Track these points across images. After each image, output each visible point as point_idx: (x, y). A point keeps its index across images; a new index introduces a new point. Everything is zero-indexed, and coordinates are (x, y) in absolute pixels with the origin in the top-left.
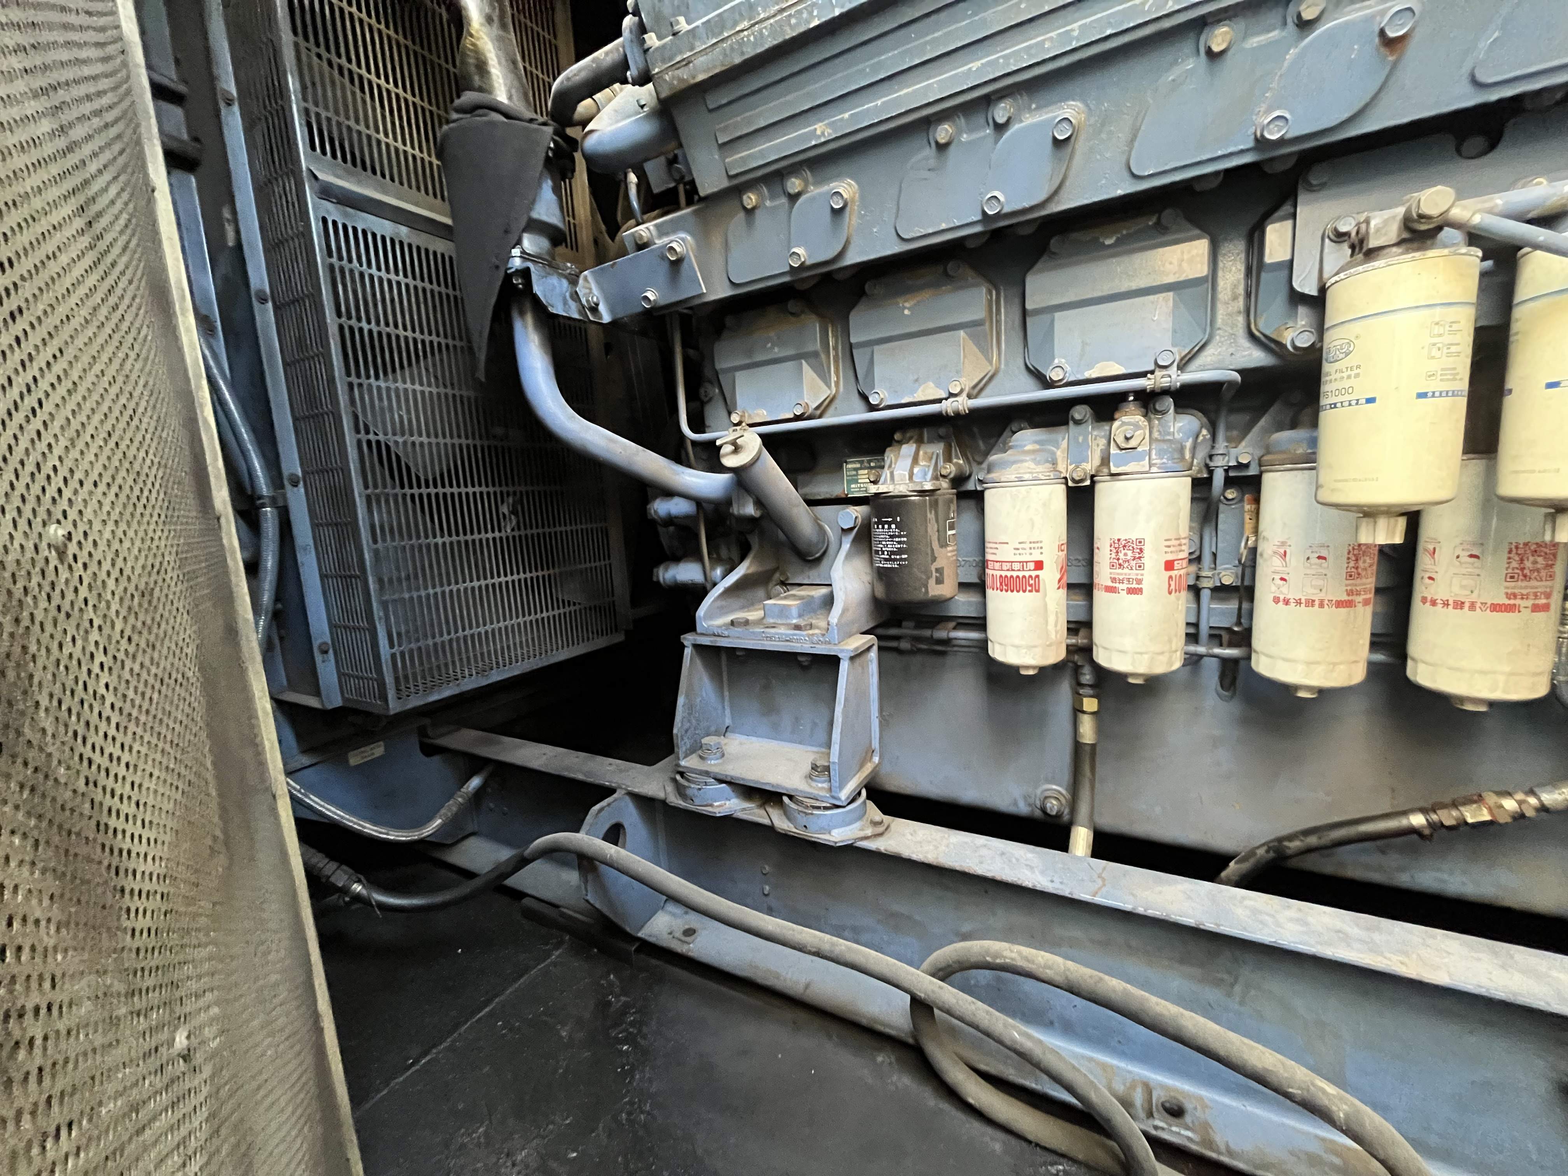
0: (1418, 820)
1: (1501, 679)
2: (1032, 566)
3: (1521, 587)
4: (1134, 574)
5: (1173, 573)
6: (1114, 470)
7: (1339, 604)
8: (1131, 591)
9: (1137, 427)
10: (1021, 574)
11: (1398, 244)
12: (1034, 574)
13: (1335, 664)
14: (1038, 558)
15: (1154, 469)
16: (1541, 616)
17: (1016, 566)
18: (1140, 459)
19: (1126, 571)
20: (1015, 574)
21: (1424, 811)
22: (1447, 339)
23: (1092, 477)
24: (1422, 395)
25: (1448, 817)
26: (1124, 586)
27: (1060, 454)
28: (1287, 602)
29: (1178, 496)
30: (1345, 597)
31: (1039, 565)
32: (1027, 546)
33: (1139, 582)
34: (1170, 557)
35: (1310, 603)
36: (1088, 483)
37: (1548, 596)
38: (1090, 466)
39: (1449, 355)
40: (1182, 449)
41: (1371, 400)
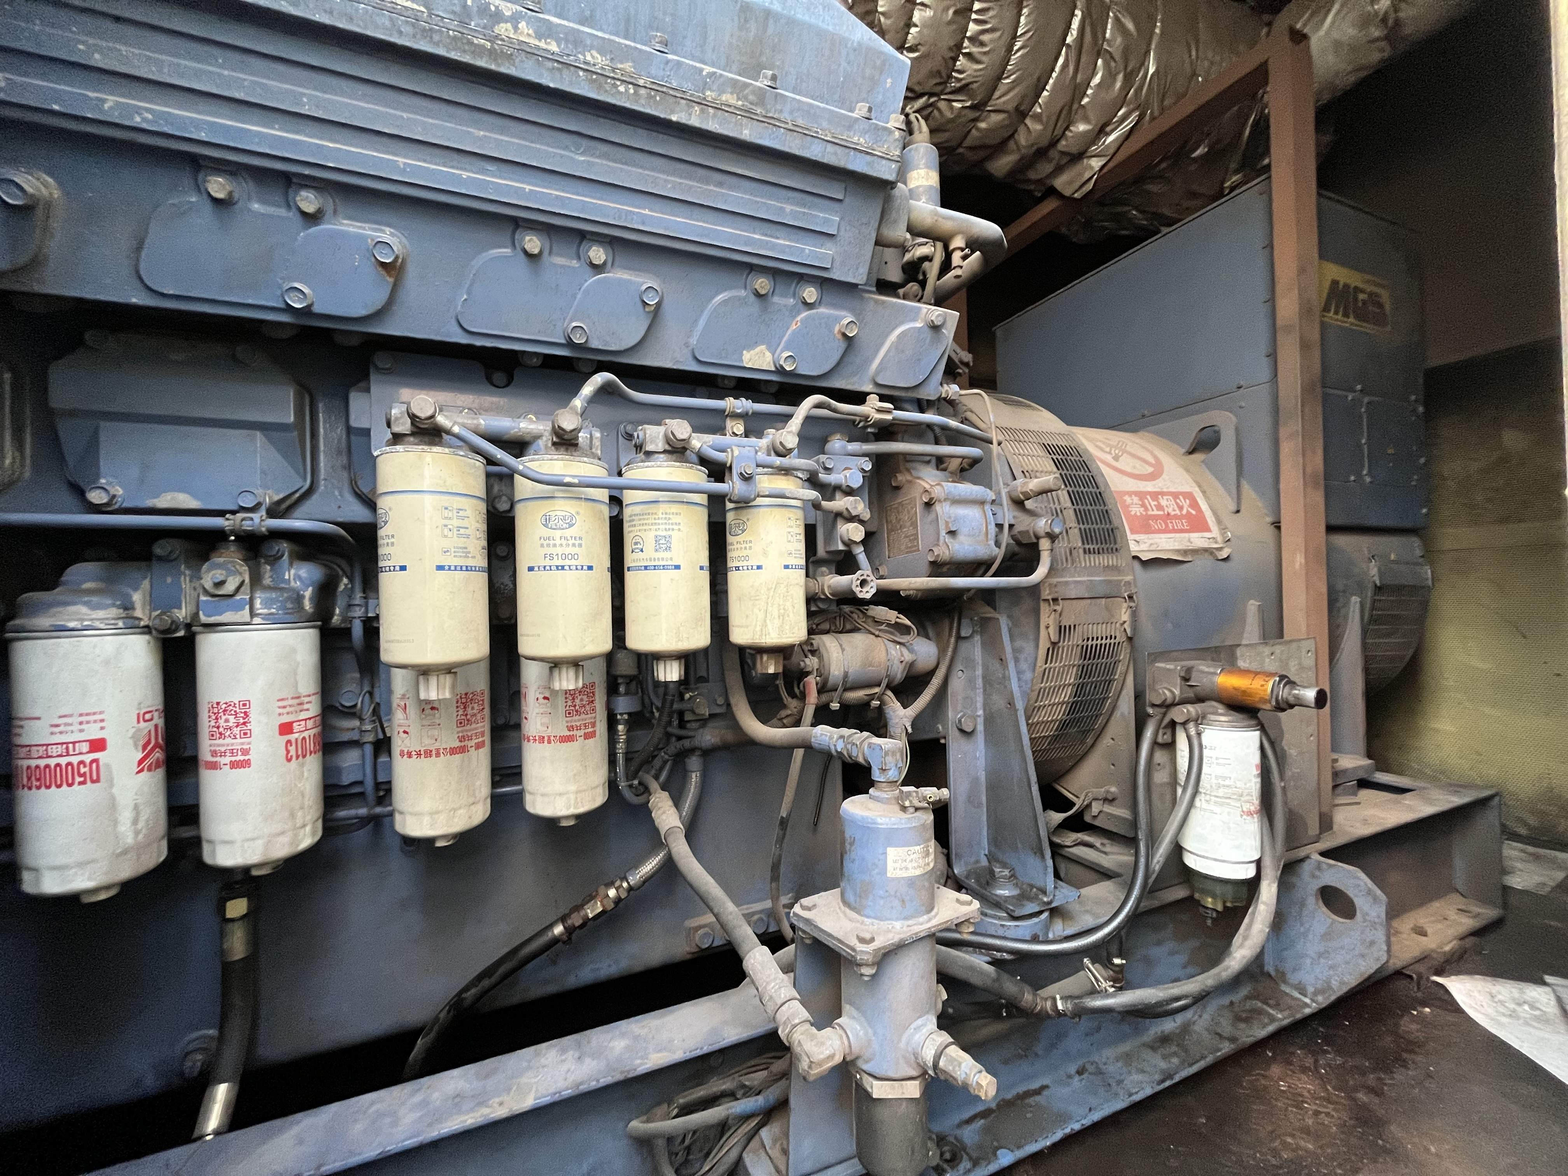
0: (558, 929)
1: (572, 796)
2: (85, 747)
3: (577, 720)
4: (238, 743)
5: (293, 737)
6: (203, 619)
7: (453, 751)
8: (234, 765)
9: (230, 573)
10: (63, 761)
11: (412, 434)
12: (88, 758)
13: (455, 810)
14: (96, 735)
15: (257, 620)
16: (591, 741)
17: (54, 750)
18: (239, 608)
19: (228, 741)
20: (52, 762)
21: (563, 919)
22: (456, 522)
23: (188, 626)
24: (440, 568)
25: (576, 920)
26: (227, 760)
27: (137, 597)
28: (410, 755)
29: (294, 651)
30: (457, 744)
31: (98, 745)
32: (76, 720)
33: (246, 752)
34: (286, 719)
35: (428, 754)
36: (181, 633)
37: (594, 725)
38: (182, 614)
39: (460, 536)
40: (298, 599)
41: (403, 568)
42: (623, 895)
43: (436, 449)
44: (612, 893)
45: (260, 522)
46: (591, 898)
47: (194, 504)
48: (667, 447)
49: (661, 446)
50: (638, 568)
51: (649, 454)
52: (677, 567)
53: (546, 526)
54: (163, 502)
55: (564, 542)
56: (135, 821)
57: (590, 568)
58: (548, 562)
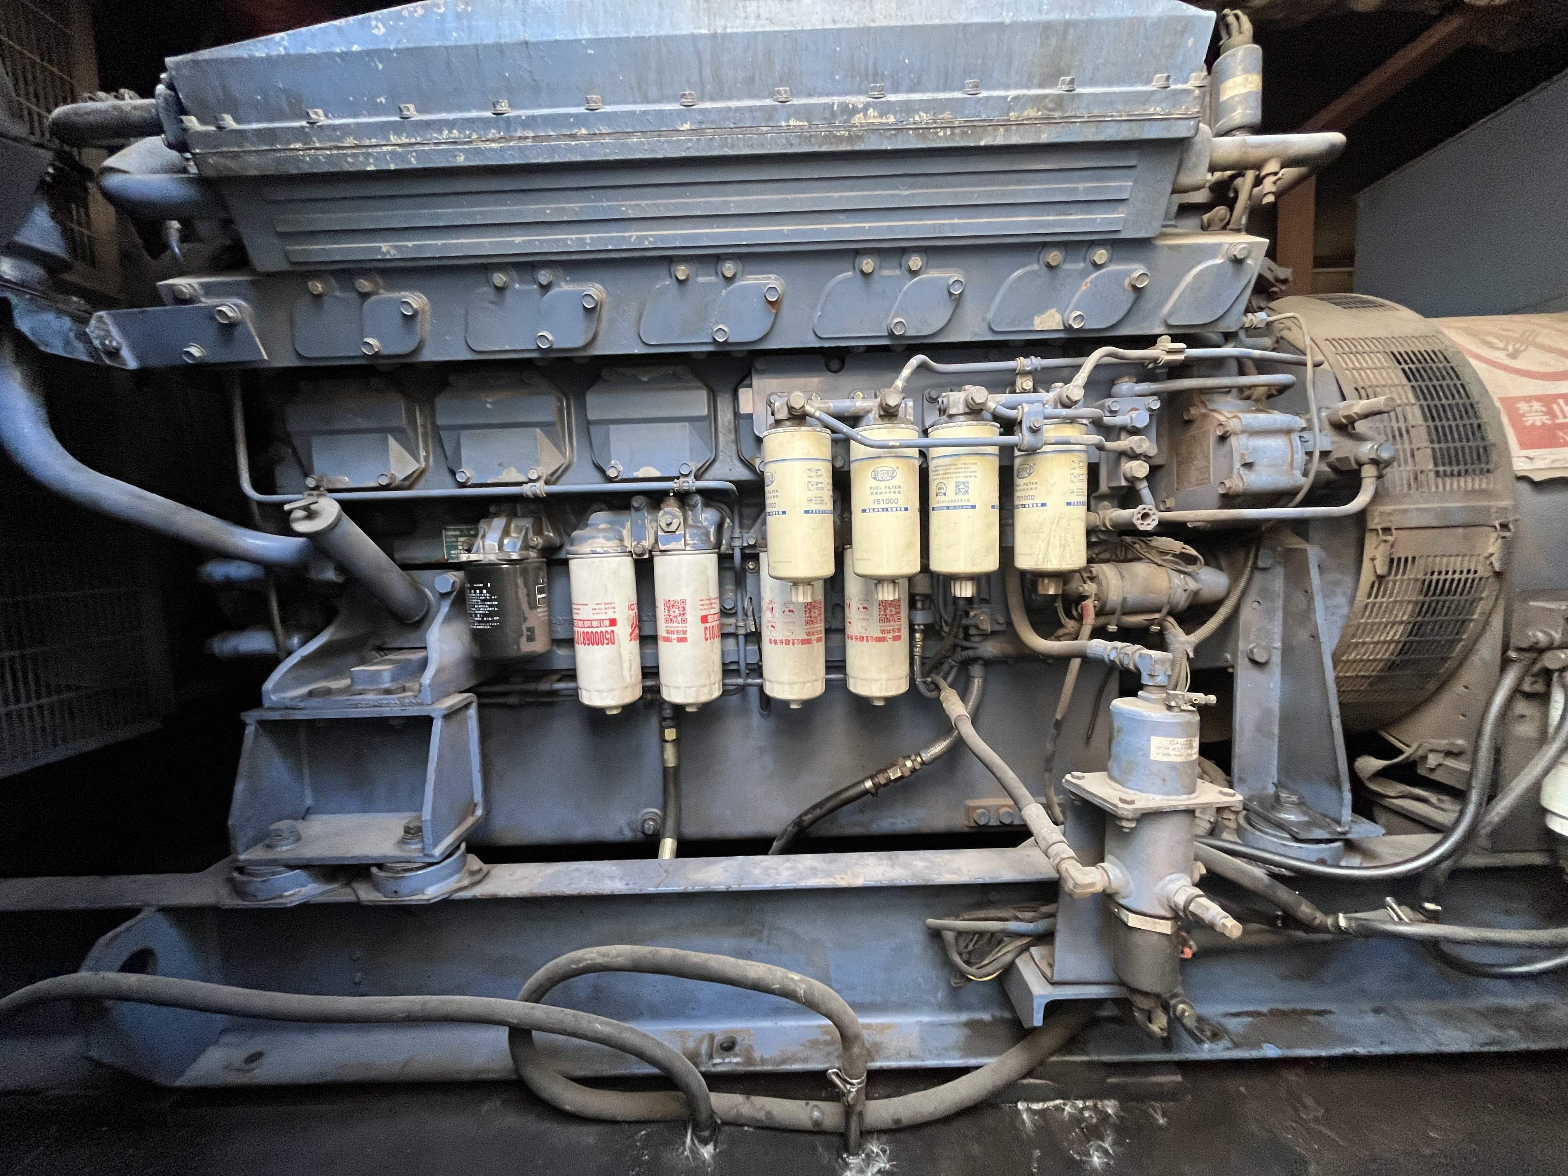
0: (869, 784)
1: (884, 683)
2: (607, 623)
3: (887, 626)
4: (680, 626)
5: (708, 625)
6: (661, 547)
7: (803, 642)
8: (680, 640)
9: (675, 517)
10: (599, 630)
11: (788, 419)
12: (609, 629)
13: (804, 683)
14: (612, 616)
15: (688, 548)
16: (897, 643)
17: (595, 624)
18: (678, 540)
19: (675, 624)
20: (594, 630)
21: (872, 777)
22: (815, 480)
23: (650, 551)
24: (807, 512)
25: (881, 779)
26: (675, 636)
27: (625, 533)
28: (776, 643)
29: (706, 568)
30: (805, 637)
31: (613, 622)
32: (603, 606)
33: (685, 632)
34: (704, 613)
35: (787, 642)
36: (647, 556)
37: (899, 630)
38: (647, 544)
39: (818, 489)
40: (707, 534)
41: (784, 513)
42: (918, 767)
43: (804, 428)
44: (909, 764)
45: (691, 484)
46: (893, 765)
47: (657, 474)
48: (967, 410)
49: (961, 409)
50: (941, 508)
51: (951, 416)
52: (973, 507)
53: (875, 478)
54: (640, 474)
55: (887, 490)
56: (630, 669)
57: (906, 509)
58: (876, 506)
